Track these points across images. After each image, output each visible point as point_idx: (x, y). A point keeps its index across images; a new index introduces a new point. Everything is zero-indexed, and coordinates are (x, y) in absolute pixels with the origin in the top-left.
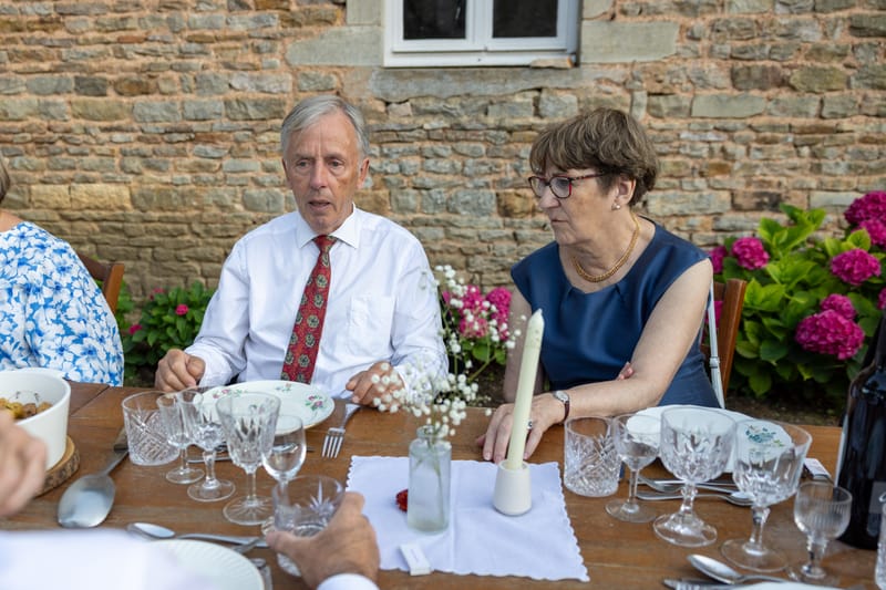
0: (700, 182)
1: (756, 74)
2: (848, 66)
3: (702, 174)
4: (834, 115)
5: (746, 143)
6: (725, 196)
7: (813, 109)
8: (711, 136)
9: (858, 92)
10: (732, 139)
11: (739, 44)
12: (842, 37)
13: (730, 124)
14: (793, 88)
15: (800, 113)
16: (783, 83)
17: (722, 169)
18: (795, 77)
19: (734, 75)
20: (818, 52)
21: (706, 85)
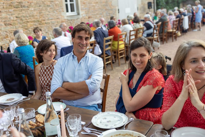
0: (5, 39)
1: (8, 24)
2: (17, 22)
3: (5, 38)
4: (18, 28)
5: (9, 33)
6: (8, 41)
7: (15, 27)
8: (5, 33)
9: (19, 25)
10: (7, 33)
11: (5, 20)
12: (15, 19)
13: (6, 31)
14: (12, 25)
15: (14, 28)
16: (11, 25)
17: (7, 37)
18: (12, 24)
19: (5, 24)
20: (13, 20)
21: (2, 26)
